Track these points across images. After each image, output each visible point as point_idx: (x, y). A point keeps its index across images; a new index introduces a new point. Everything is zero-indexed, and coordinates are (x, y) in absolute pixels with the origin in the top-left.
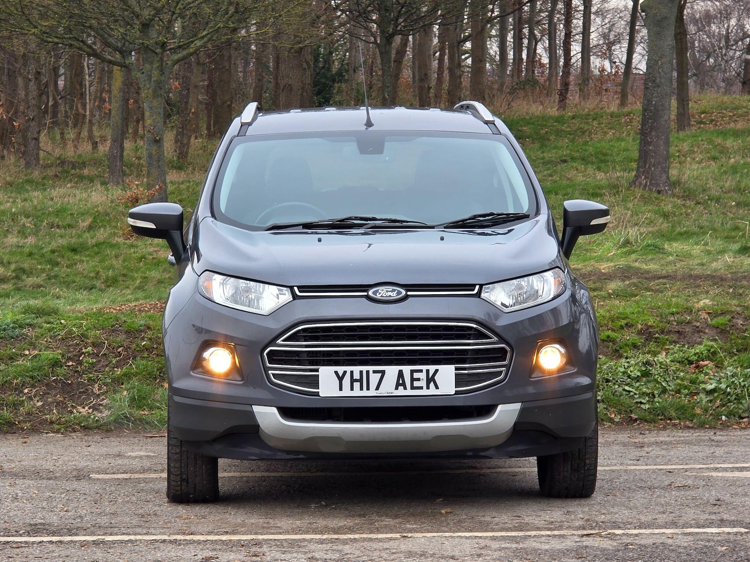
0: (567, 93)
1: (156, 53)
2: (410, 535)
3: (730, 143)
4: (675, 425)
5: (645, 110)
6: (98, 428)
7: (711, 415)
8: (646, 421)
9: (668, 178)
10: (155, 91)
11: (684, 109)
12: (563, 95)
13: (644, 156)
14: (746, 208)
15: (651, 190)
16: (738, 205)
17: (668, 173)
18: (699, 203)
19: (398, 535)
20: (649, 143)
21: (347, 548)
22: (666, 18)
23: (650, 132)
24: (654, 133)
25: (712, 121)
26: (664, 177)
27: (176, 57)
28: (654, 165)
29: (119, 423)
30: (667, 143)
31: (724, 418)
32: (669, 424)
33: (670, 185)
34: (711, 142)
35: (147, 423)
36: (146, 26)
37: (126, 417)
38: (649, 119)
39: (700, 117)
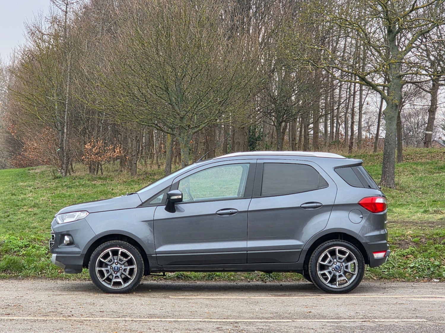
0: (352, 147)
1: (186, 129)
2: (295, 320)
3: (419, 167)
4: (398, 280)
5: (385, 154)
6: (170, 279)
7: (412, 276)
8: (386, 279)
9: (394, 182)
10: (185, 145)
11: (400, 153)
12: (351, 147)
13: (384, 173)
14: (426, 194)
15: (387, 187)
16: (423, 193)
17: (394, 180)
18: (407, 192)
19: (291, 320)
20: (386, 168)
21: (271, 325)
22: (393, 117)
23: (387, 163)
24: (388, 164)
25: (412, 158)
26: (392, 181)
27: (194, 131)
28: (388, 177)
29: (179, 277)
30: (394, 168)
31: (417, 278)
32: (395, 280)
33: (395, 185)
34: (411, 167)
35: (189, 277)
36: (182, 118)
37: (181, 275)
38: (386, 158)
39: (407, 157)
